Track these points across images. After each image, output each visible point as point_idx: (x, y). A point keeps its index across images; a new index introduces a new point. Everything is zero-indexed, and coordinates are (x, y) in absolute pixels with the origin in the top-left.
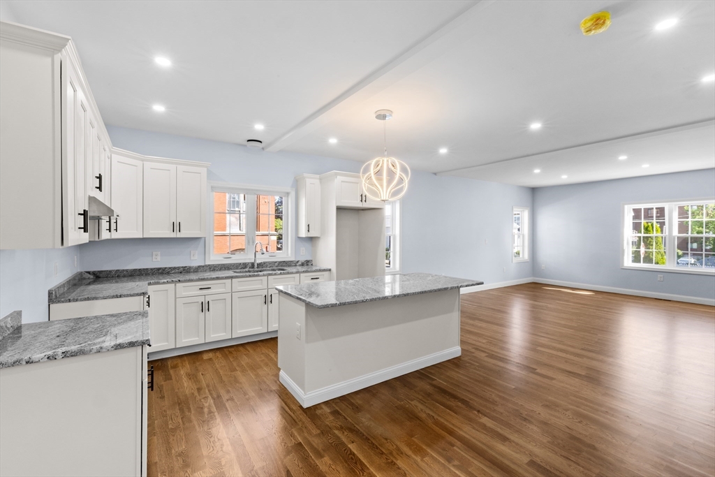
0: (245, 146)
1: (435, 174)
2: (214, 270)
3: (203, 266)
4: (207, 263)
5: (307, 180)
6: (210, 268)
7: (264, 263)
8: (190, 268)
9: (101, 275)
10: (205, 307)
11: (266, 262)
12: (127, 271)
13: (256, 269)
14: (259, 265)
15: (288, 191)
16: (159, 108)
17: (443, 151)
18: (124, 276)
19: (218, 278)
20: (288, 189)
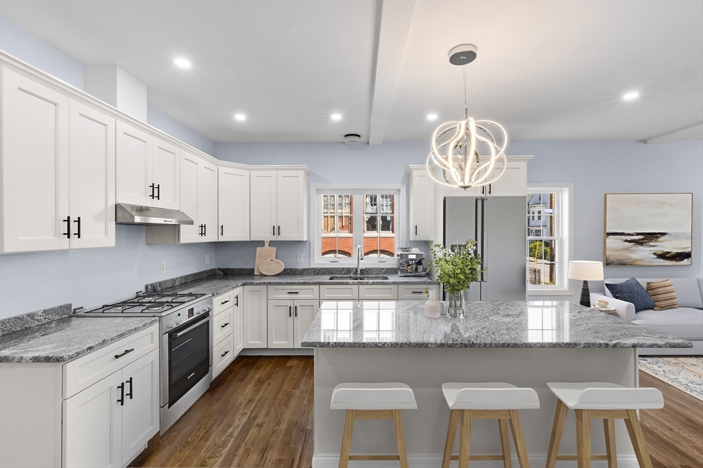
0: (344, 143)
1: (645, 141)
2: (318, 274)
3: (308, 269)
4: (312, 266)
5: (414, 172)
6: (314, 272)
7: (370, 269)
8: (296, 270)
9: (228, 272)
10: (293, 312)
11: (372, 268)
12: (246, 269)
13: (359, 276)
14: (362, 271)
15: (398, 187)
16: (240, 117)
17: (631, 96)
18: (244, 274)
19: (305, 283)
20: (398, 186)
